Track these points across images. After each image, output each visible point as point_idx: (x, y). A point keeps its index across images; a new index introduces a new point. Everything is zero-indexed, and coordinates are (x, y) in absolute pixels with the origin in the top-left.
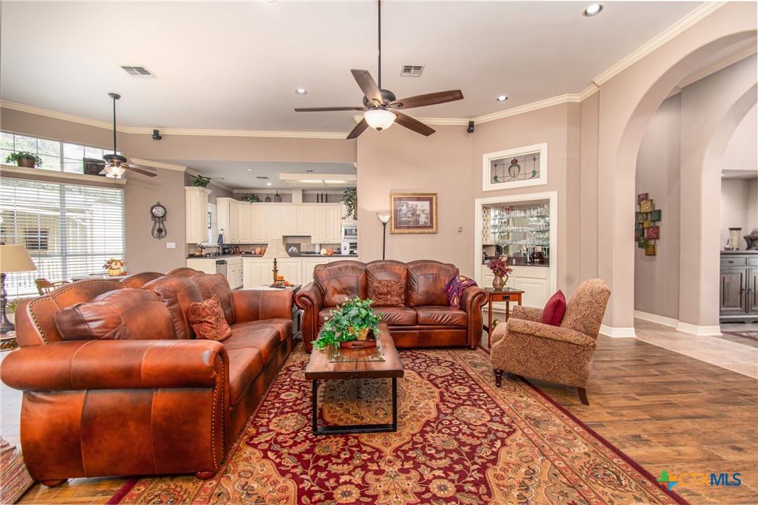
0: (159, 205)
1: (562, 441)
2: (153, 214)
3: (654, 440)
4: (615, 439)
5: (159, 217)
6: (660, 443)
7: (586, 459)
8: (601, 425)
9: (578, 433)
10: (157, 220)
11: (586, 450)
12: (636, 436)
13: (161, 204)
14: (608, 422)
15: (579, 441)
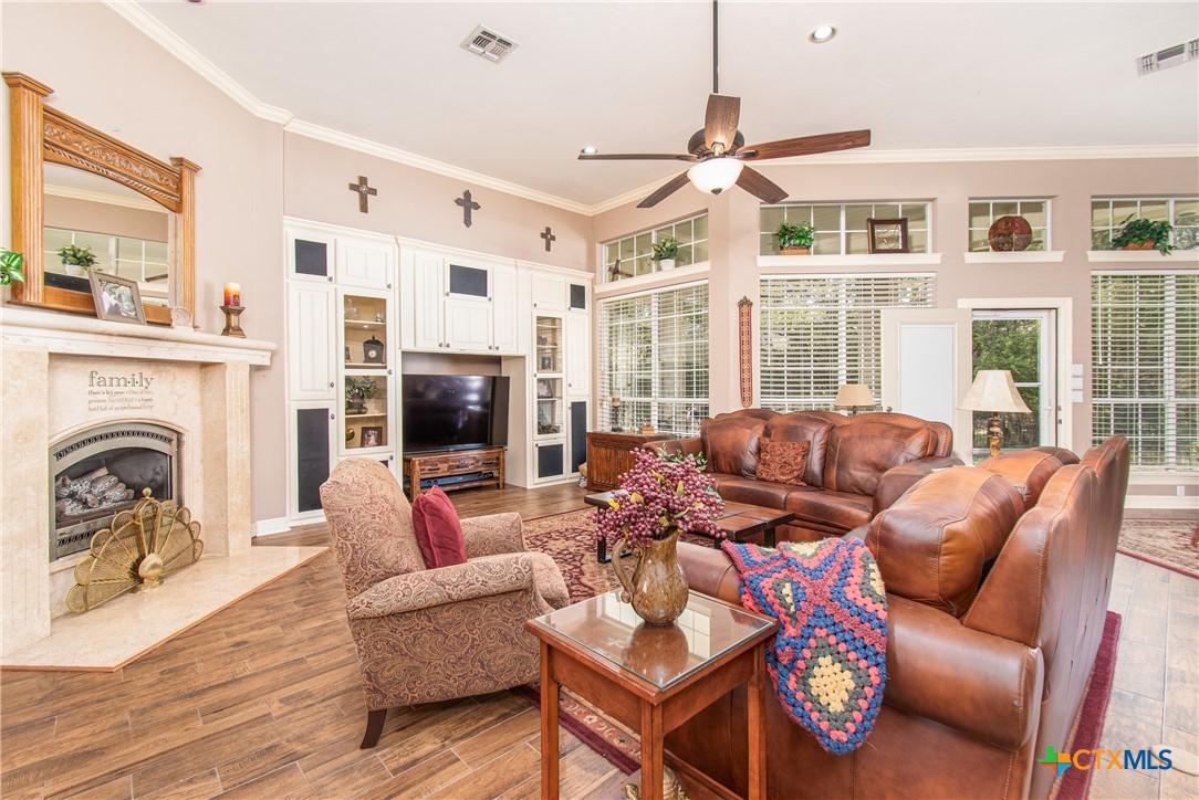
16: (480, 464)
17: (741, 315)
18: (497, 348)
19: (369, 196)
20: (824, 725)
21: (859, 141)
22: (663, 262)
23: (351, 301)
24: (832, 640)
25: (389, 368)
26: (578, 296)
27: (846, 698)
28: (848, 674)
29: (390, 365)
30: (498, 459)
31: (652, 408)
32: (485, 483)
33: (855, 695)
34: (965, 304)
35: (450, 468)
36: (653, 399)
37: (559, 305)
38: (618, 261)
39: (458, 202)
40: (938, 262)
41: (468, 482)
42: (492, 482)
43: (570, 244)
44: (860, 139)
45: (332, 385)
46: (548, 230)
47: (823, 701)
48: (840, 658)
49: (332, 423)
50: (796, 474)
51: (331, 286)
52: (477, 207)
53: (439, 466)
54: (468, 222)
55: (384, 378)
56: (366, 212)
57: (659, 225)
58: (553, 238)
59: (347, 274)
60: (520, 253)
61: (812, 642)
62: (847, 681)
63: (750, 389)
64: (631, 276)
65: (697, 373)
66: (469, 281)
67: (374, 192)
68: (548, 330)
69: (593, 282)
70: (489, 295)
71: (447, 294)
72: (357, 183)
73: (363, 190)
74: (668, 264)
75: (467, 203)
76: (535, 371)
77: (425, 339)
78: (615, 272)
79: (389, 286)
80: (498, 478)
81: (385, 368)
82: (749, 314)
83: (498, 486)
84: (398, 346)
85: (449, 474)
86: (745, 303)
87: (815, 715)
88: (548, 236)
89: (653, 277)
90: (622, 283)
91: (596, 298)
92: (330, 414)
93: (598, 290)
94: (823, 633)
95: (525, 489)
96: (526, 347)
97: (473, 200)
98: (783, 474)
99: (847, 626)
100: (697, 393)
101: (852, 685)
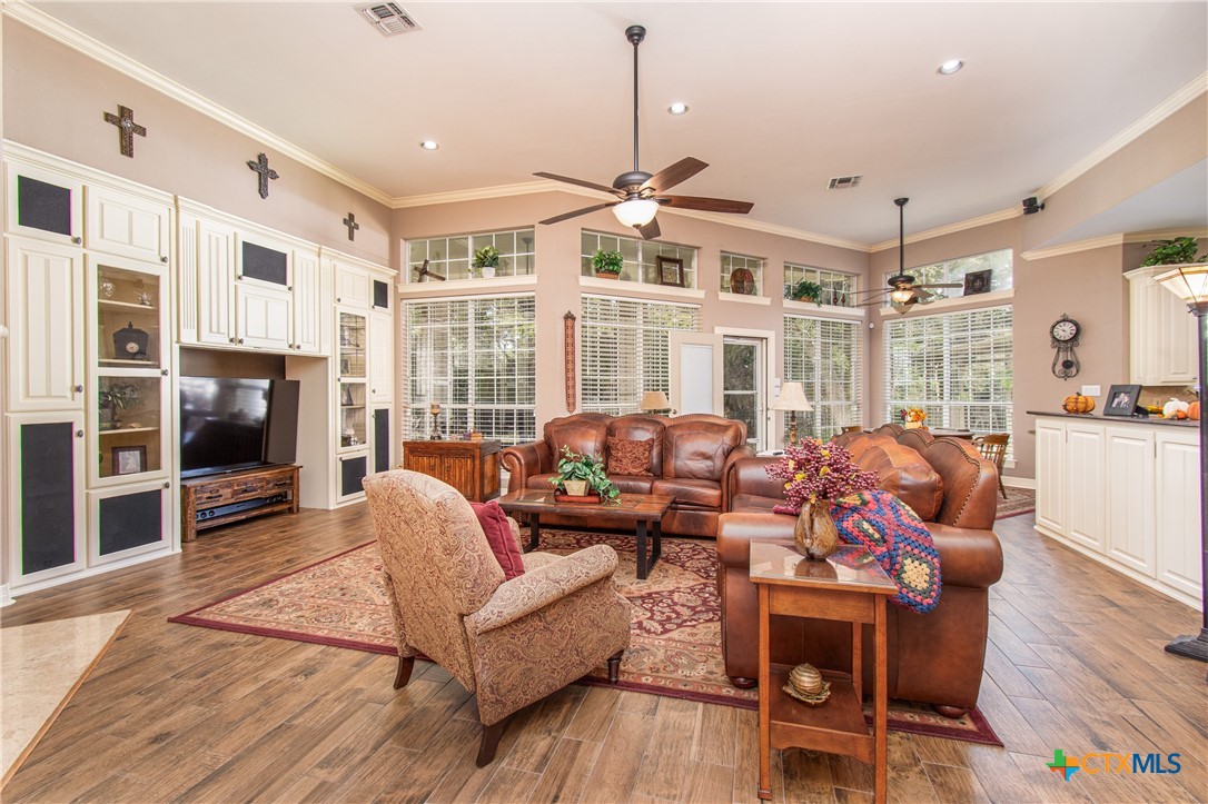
0: (1065, 320)
1: (383, 622)
2: (1054, 337)
3: (288, 682)
4: (335, 655)
5: (1064, 341)
6: (280, 682)
7: (352, 620)
8: (359, 665)
9: (376, 637)
10: (1062, 345)
11: (357, 626)
12: (311, 673)
13: (1070, 318)
14: (353, 674)
15: (368, 630)
16: (271, 485)
17: (566, 327)
18: (298, 347)
19: (135, 135)
20: (918, 599)
21: (743, 210)
22: (484, 270)
23: (106, 273)
24: (909, 548)
25: (163, 368)
26: (381, 293)
27: (927, 578)
28: (924, 565)
29: (165, 365)
30: (292, 478)
31: (469, 415)
32: (277, 509)
33: (932, 576)
34: (720, 331)
35: (235, 493)
36: (470, 405)
37: (362, 302)
38: (426, 262)
39: (251, 165)
40: (703, 297)
41: (253, 509)
42: (285, 507)
43: (372, 235)
44: (743, 208)
45: (78, 389)
46: (351, 217)
47: (913, 585)
48: (915, 558)
49: (78, 443)
50: (645, 466)
51: (78, 251)
52: (274, 176)
53: (221, 492)
54: (263, 192)
55: (157, 381)
56: (131, 155)
57: (476, 233)
58: (357, 227)
59: (102, 237)
60: (322, 238)
61: (900, 552)
62: (925, 569)
63: (574, 395)
64: (444, 279)
65: (498, 380)
66: (264, 264)
67: (143, 132)
68: (352, 328)
69: (396, 279)
70: (289, 283)
71: (240, 278)
72: (116, 113)
73: (126, 128)
74: (488, 272)
75: (262, 169)
76: (339, 376)
77: (211, 331)
78: (422, 272)
79: (164, 260)
80: (292, 502)
81: (159, 367)
82: (573, 327)
83: (290, 510)
84: (175, 339)
85: (233, 501)
86: (569, 317)
87: (911, 595)
88: (350, 221)
89: (470, 283)
90: (430, 285)
91: (400, 298)
92: (76, 429)
93: (401, 290)
94: (902, 545)
95: (328, 511)
96: (329, 348)
97: (269, 167)
98: (634, 468)
99: (914, 539)
100: (498, 400)
101: (928, 571)
